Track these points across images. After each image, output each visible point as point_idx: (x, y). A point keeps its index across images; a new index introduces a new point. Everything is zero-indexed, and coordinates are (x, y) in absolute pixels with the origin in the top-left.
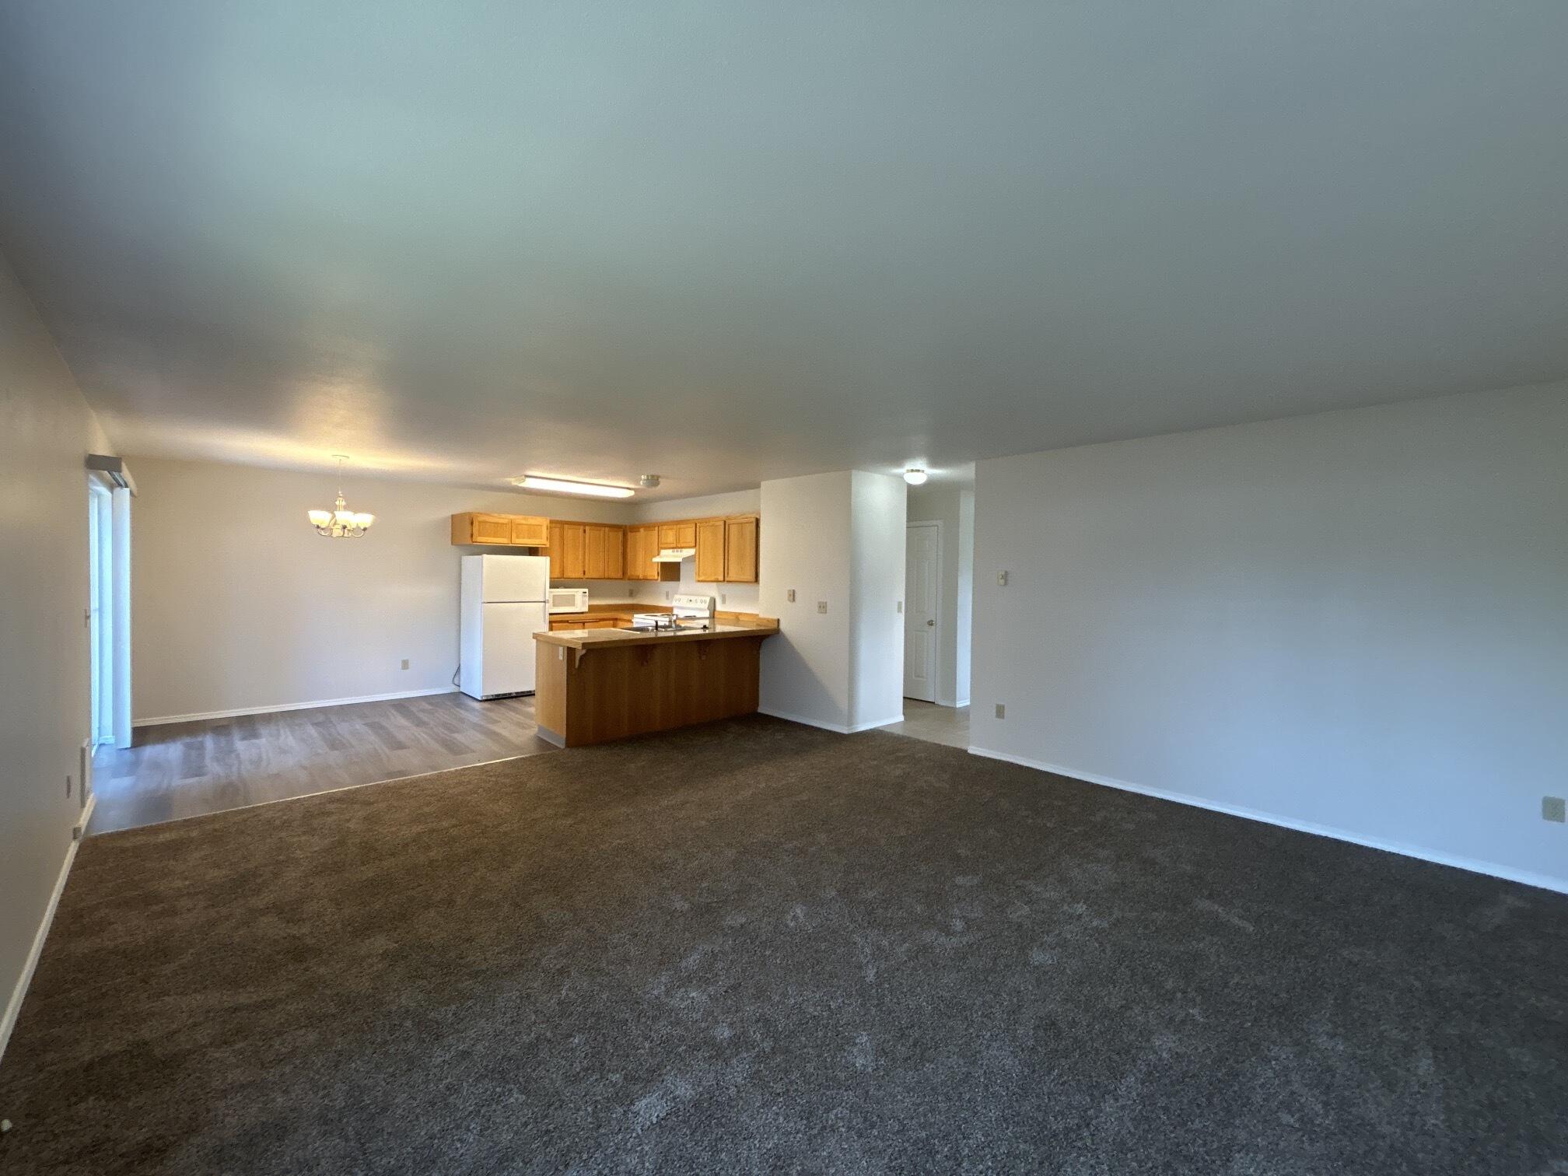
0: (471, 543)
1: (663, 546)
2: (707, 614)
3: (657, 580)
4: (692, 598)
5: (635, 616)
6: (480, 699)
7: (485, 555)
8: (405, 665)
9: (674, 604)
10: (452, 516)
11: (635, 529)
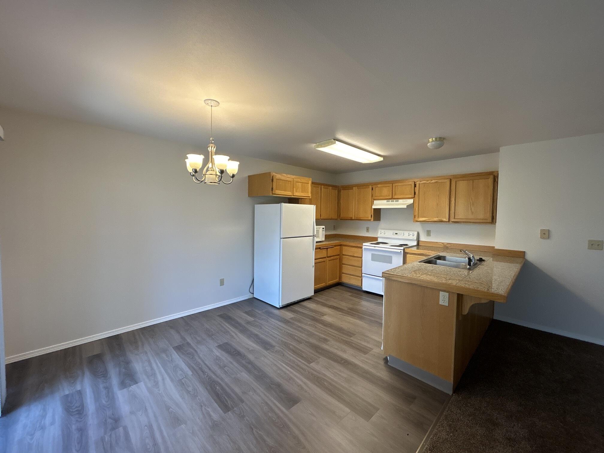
0: (271, 194)
1: (376, 198)
2: (415, 243)
3: (370, 220)
4: (396, 232)
5: (364, 244)
6: (278, 307)
7: (283, 204)
8: (222, 282)
9: (379, 235)
10: (249, 176)
11: (348, 187)
